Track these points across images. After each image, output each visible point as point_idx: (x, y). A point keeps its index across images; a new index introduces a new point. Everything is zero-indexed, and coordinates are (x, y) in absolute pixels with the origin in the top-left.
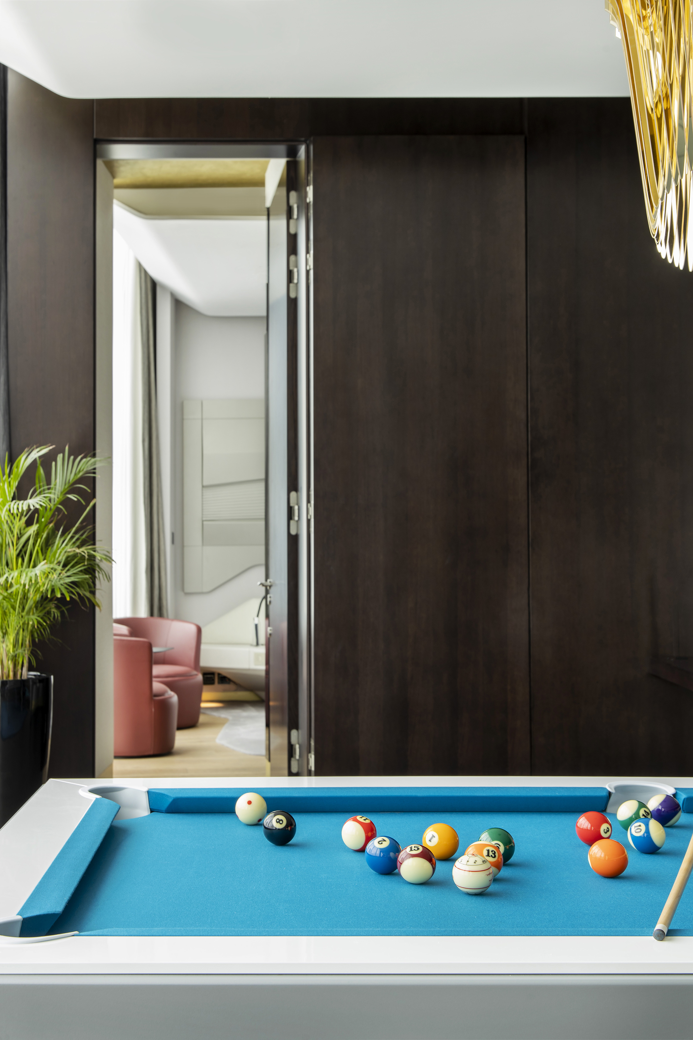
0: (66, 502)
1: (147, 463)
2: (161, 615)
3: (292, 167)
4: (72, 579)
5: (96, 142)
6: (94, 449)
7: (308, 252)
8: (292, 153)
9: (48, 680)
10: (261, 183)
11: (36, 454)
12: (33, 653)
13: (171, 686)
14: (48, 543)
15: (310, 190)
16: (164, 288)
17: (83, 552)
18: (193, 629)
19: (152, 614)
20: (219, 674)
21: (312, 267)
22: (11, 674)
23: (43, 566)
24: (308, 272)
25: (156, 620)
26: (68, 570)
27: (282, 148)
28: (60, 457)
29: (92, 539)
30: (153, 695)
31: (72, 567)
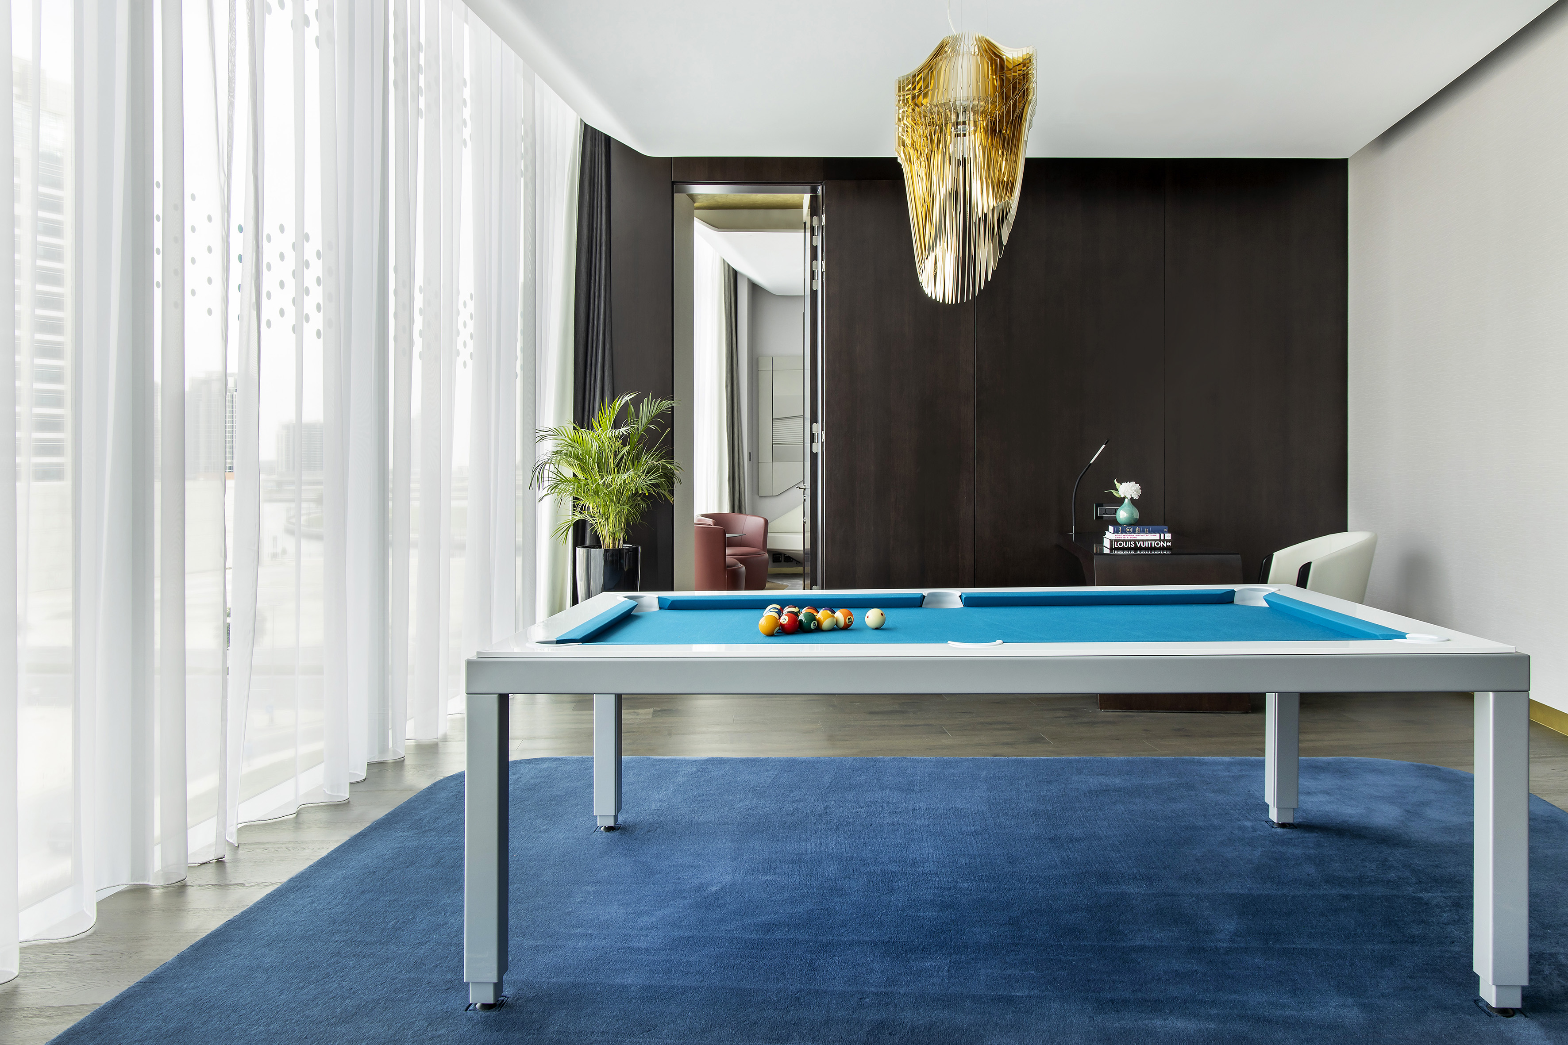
0: (648, 430)
1: (730, 402)
2: (740, 512)
3: (814, 199)
4: (652, 482)
5: (673, 183)
6: (673, 393)
7: (822, 260)
8: (814, 190)
9: (637, 549)
10: (800, 207)
11: (627, 398)
12: (626, 532)
13: (741, 561)
14: (638, 457)
15: (824, 217)
16: (743, 275)
17: (659, 464)
18: (762, 521)
19: (733, 511)
20: (785, 554)
21: (825, 270)
22: (611, 545)
23: (631, 473)
24: (822, 273)
25: (737, 516)
26: (650, 476)
27: (808, 188)
28: (646, 400)
29: (670, 455)
30: (726, 566)
31: (652, 474)
